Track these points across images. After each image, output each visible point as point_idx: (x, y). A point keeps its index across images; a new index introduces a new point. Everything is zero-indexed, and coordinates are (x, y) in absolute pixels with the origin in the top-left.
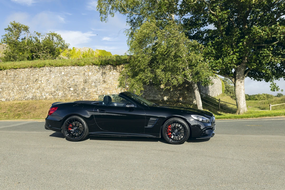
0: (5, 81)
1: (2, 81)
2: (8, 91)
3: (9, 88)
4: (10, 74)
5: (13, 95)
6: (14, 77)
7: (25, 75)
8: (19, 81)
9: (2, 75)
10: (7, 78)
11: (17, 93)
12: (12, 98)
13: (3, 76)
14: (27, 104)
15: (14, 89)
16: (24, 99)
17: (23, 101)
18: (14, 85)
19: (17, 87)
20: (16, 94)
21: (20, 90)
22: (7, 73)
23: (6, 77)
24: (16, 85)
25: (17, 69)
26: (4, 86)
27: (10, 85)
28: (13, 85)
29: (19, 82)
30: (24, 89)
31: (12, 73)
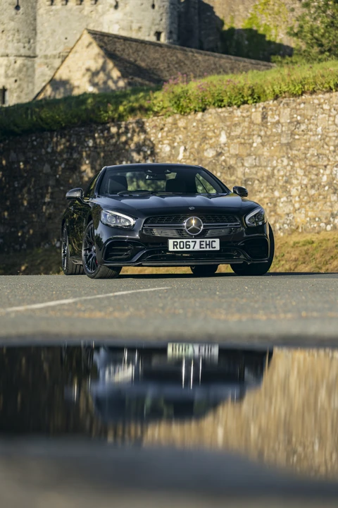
0: (260, 152)
1: (248, 151)
2: (267, 191)
3: (273, 180)
4: (277, 118)
5: (289, 208)
6: (293, 134)
7: (332, 119)
8: (309, 148)
9: (246, 124)
10: (266, 135)
11: (300, 201)
12: (281, 221)
13: (249, 128)
14: (334, 245)
15: (291, 184)
16: (329, 228)
17: (322, 235)
18: (293, 167)
19: (300, 172)
20: (297, 205)
21: (313, 187)
22: (264, 117)
23: (262, 133)
24: (297, 165)
25: (302, 95)
26: (254, 170)
27: (274, 168)
28: (289, 168)
29: (311, 152)
30: (330, 184)
31: (282, 114)
